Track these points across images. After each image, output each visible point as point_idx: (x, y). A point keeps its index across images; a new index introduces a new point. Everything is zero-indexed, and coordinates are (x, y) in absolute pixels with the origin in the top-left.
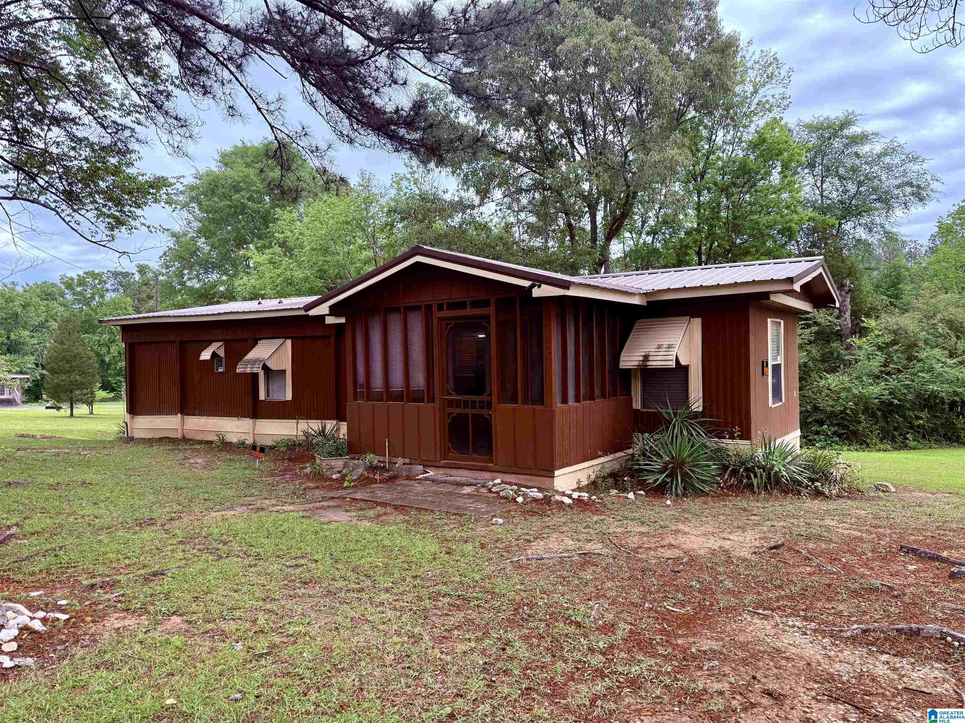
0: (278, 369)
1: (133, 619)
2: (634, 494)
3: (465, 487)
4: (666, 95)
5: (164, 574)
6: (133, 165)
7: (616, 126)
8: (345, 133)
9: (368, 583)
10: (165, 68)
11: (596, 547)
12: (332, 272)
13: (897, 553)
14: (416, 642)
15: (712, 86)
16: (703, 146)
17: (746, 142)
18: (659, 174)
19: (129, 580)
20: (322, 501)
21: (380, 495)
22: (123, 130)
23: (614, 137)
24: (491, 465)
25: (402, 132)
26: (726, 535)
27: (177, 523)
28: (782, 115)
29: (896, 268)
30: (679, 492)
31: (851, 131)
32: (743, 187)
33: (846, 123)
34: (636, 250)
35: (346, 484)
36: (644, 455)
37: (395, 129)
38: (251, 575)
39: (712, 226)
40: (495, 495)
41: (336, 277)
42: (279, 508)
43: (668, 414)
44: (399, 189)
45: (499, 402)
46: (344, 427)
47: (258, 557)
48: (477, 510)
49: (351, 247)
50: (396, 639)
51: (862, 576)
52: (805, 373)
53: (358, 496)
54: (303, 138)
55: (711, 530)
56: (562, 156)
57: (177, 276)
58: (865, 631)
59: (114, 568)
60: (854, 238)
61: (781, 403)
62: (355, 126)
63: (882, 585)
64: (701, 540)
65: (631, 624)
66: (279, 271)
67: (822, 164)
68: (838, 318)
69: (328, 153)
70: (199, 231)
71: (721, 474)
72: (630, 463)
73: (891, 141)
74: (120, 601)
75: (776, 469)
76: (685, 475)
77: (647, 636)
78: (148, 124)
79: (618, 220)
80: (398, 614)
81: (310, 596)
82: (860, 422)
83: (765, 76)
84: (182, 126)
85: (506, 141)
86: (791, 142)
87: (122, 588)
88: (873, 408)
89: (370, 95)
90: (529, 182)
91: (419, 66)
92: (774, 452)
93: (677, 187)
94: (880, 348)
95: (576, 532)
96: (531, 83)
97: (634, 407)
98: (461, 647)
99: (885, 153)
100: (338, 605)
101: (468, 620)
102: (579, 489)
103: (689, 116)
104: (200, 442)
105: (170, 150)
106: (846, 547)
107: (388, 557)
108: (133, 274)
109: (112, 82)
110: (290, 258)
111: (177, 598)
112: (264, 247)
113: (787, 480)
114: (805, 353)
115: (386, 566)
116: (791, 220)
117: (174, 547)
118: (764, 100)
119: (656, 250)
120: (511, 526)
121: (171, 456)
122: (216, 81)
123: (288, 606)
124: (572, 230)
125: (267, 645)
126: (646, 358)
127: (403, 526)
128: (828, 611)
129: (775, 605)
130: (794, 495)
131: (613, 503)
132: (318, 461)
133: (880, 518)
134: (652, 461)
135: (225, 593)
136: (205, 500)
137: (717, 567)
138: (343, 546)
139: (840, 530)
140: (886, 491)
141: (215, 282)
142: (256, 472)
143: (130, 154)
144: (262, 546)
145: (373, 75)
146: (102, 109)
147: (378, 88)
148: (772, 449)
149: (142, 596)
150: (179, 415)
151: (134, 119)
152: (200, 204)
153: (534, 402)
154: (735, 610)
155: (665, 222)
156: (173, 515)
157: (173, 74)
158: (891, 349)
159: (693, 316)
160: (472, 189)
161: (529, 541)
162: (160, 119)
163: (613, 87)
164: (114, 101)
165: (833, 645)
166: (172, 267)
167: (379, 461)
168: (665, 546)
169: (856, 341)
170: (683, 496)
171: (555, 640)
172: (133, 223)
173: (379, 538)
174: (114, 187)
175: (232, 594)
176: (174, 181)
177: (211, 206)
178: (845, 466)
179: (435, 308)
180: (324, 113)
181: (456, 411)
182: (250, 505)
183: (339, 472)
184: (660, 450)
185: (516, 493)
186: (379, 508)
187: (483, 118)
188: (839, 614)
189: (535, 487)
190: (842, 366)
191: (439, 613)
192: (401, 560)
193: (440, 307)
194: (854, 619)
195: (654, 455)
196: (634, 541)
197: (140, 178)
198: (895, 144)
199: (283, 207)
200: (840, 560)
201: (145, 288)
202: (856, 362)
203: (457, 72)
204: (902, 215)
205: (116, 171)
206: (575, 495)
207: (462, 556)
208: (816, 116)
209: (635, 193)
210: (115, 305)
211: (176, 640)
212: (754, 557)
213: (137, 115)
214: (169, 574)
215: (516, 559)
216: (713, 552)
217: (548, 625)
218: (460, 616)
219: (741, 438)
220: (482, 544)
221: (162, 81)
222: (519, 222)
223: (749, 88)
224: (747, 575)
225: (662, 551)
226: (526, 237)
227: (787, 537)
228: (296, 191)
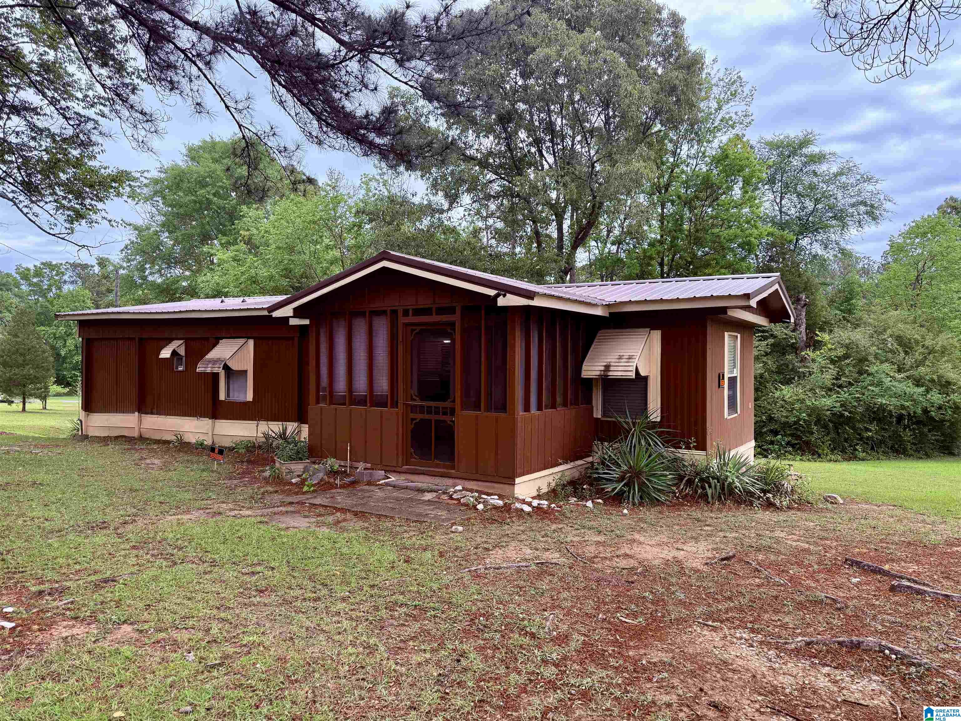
0: (240, 369)
1: (82, 627)
2: (593, 502)
3: (426, 494)
4: (634, 108)
5: (115, 581)
6: (95, 157)
7: (585, 137)
8: (314, 134)
9: (325, 592)
10: (132, 61)
11: (553, 556)
12: (298, 271)
13: (841, 566)
14: (370, 653)
15: (678, 100)
16: (668, 159)
17: (709, 157)
18: (624, 186)
19: (79, 586)
20: (281, 506)
21: (340, 500)
22: (86, 122)
23: (582, 148)
24: (453, 471)
25: (372, 136)
26: (680, 546)
27: (131, 526)
28: (744, 132)
29: (849, 284)
30: (636, 501)
31: (809, 150)
32: (706, 201)
33: (805, 143)
34: (601, 258)
35: (306, 489)
36: (603, 463)
37: (364, 134)
38: (205, 582)
39: (674, 238)
40: (456, 502)
41: (302, 277)
42: (236, 512)
43: (627, 423)
44: (368, 190)
45: (462, 410)
46: (305, 429)
47: (213, 563)
48: (436, 517)
49: (318, 247)
50: (351, 650)
51: (808, 588)
52: (760, 383)
53: (318, 501)
54: (271, 138)
55: (665, 540)
56: (530, 165)
57: (138, 270)
58: (808, 644)
59: (64, 574)
60: (810, 253)
61: (736, 415)
62: (325, 129)
63: (827, 597)
64: (656, 550)
65: (585, 635)
66: (243, 269)
67: (781, 181)
68: (794, 331)
69: (296, 153)
70: (163, 225)
71: (677, 484)
72: (590, 471)
73: (847, 161)
74: (69, 609)
75: (730, 480)
76: (642, 485)
77: (600, 647)
78: (112, 117)
79: (584, 228)
80: (354, 624)
81: (265, 605)
82: (812, 433)
83: (729, 93)
84: (147, 121)
85: (476, 147)
86: (752, 159)
87: (72, 594)
88: (824, 419)
89: (340, 99)
90: (498, 188)
91: (390, 71)
92: (728, 464)
93: (642, 199)
94: (833, 362)
95: (534, 541)
96: (501, 90)
97: (595, 416)
98: (416, 658)
99: (841, 173)
100: (293, 614)
101: (424, 631)
102: (539, 497)
103: (656, 129)
104: (158, 442)
105: (134, 144)
106: (794, 559)
107: (346, 565)
108: (92, 266)
109: (76, 72)
110: (256, 255)
111: (129, 606)
112: (229, 243)
113: (740, 491)
114: (761, 365)
115: (344, 574)
116: (751, 235)
117: (127, 552)
118: (727, 116)
119: (620, 260)
120: (471, 535)
121: (127, 456)
122: (184, 77)
123: (243, 615)
124: (540, 237)
125: (219, 655)
126: (607, 367)
127: (362, 533)
128: (774, 623)
129: (724, 617)
130: (746, 506)
131: (572, 512)
132: (277, 465)
133: (827, 530)
134: (610, 470)
135: (178, 601)
136: (160, 503)
137: (669, 577)
138: (300, 554)
139: (789, 542)
140: (834, 503)
141: (178, 277)
142: (214, 475)
143: (92, 145)
144: (217, 551)
145: (343, 79)
146: (64, 99)
147: (348, 93)
148: (726, 461)
149: (92, 604)
150: (137, 413)
151: (98, 111)
152: (164, 198)
153: (497, 409)
154: (686, 622)
155: (629, 233)
156: (127, 518)
157: (140, 68)
158: (843, 363)
159: (653, 328)
160: (441, 193)
161: (487, 549)
162: (125, 113)
163: (582, 98)
164: (77, 91)
165: (778, 657)
166: (133, 260)
167: (340, 466)
168: (620, 556)
169: (811, 354)
170: (640, 505)
171: (509, 651)
172: (94, 217)
173: (337, 545)
174: (75, 180)
175: (185, 602)
176: (138, 175)
177: (174, 200)
178: (796, 477)
179: (400, 314)
180: (293, 114)
181: (419, 416)
182: (207, 508)
183: (299, 476)
184: (618, 459)
185: (476, 500)
186: (338, 514)
187: (453, 124)
188: (784, 626)
189: (495, 495)
190: (796, 378)
191: (396, 623)
192: (359, 569)
193: (406, 313)
194: (799, 631)
195: (613, 464)
196: (590, 551)
197: (103, 171)
198: (851, 164)
199: (248, 204)
200: (788, 572)
201: (104, 281)
202: (810, 374)
203: (428, 78)
204: (856, 232)
205: (78, 163)
206: (535, 503)
207: (420, 565)
208: (777, 134)
209: (601, 204)
210: (73, 298)
211: (127, 650)
212: (705, 568)
213: (101, 107)
214: (121, 581)
215: (473, 568)
216: (667, 563)
217: (503, 636)
218: (416, 626)
219: (697, 448)
220: (441, 553)
221: (128, 74)
222: (487, 228)
223: (714, 105)
224: (699, 587)
225: (618, 560)
226: (493, 242)
227: (739, 548)
228: (263, 190)
